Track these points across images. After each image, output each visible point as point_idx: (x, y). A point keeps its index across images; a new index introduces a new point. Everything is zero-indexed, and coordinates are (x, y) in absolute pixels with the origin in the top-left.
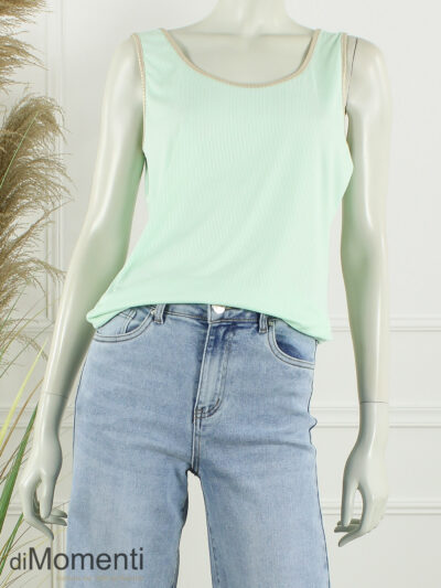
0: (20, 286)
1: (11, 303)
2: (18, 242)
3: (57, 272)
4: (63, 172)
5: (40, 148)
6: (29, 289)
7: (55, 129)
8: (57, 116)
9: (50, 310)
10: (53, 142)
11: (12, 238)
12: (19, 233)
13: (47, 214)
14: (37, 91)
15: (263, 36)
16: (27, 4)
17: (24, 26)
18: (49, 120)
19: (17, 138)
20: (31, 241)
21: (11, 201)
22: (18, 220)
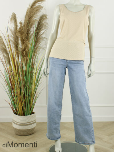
0: (42, 41)
1: (41, 43)
2: (42, 35)
3: (47, 39)
4: (48, 24)
5: (45, 21)
6: (43, 41)
7: (47, 18)
8: (47, 17)
9: (46, 44)
10: (47, 20)
11: (41, 34)
12: (42, 33)
13: (46, 30)
14: (44, 13)
15: (77, 5)
16: (43, 1)
17: (42, 4)
18: (46, 17)
19: (42, 20)
20: (43, 34)
21: (41, 29)
22: (42, 31)
